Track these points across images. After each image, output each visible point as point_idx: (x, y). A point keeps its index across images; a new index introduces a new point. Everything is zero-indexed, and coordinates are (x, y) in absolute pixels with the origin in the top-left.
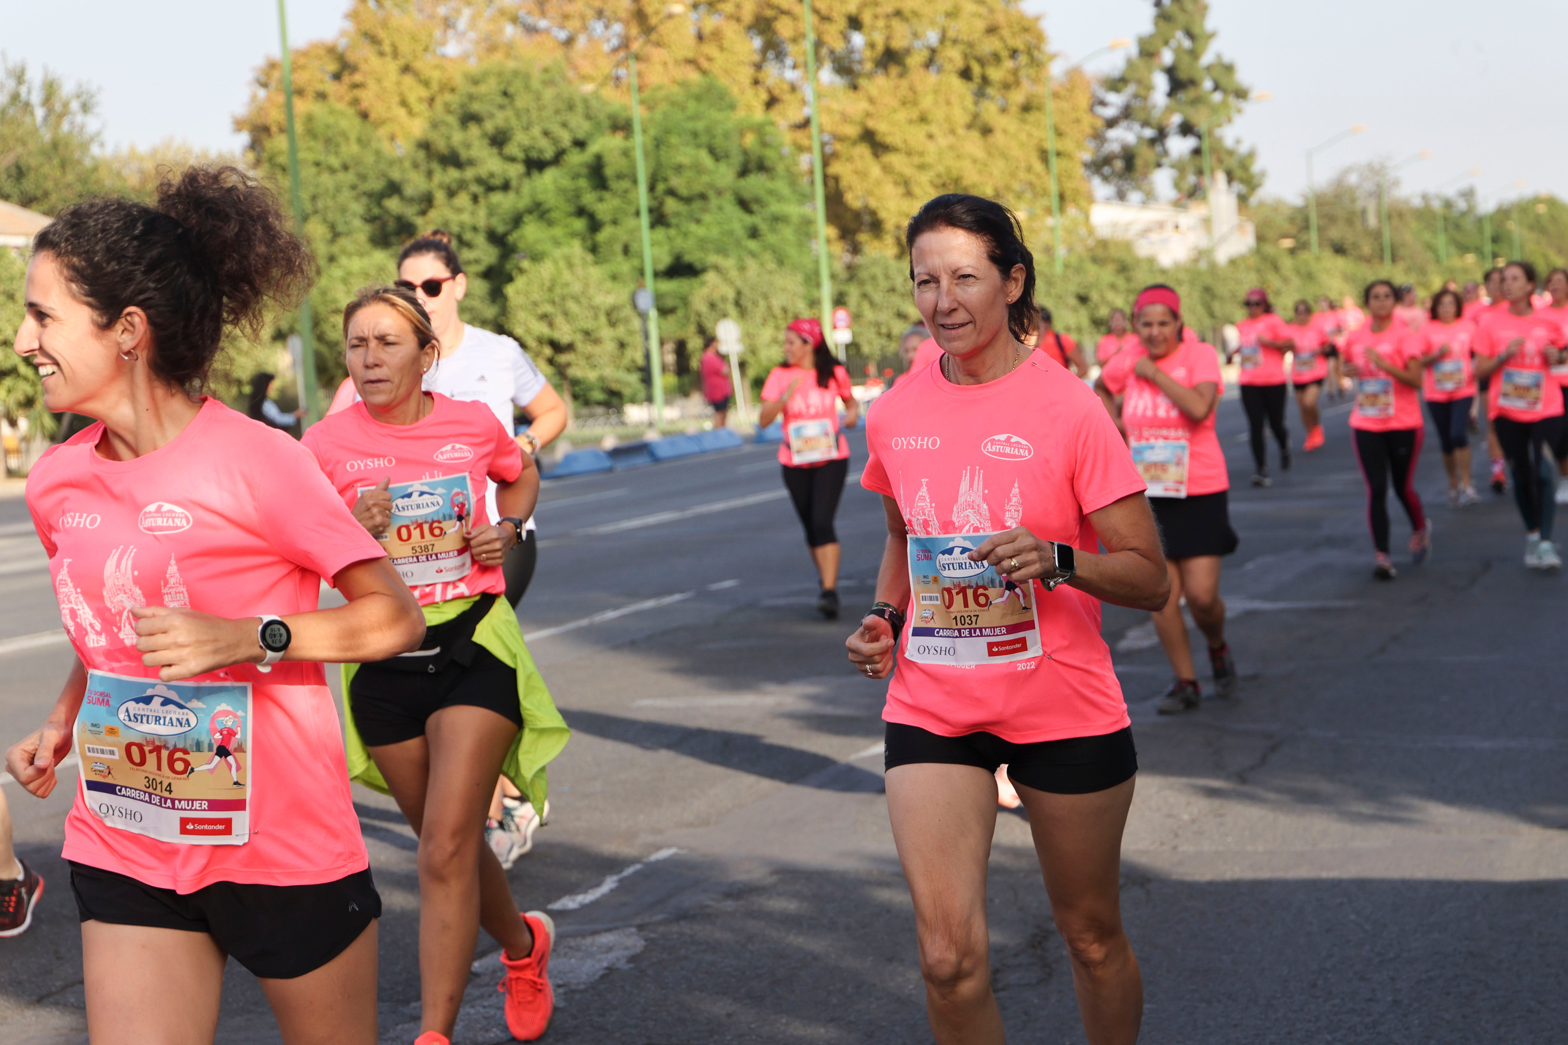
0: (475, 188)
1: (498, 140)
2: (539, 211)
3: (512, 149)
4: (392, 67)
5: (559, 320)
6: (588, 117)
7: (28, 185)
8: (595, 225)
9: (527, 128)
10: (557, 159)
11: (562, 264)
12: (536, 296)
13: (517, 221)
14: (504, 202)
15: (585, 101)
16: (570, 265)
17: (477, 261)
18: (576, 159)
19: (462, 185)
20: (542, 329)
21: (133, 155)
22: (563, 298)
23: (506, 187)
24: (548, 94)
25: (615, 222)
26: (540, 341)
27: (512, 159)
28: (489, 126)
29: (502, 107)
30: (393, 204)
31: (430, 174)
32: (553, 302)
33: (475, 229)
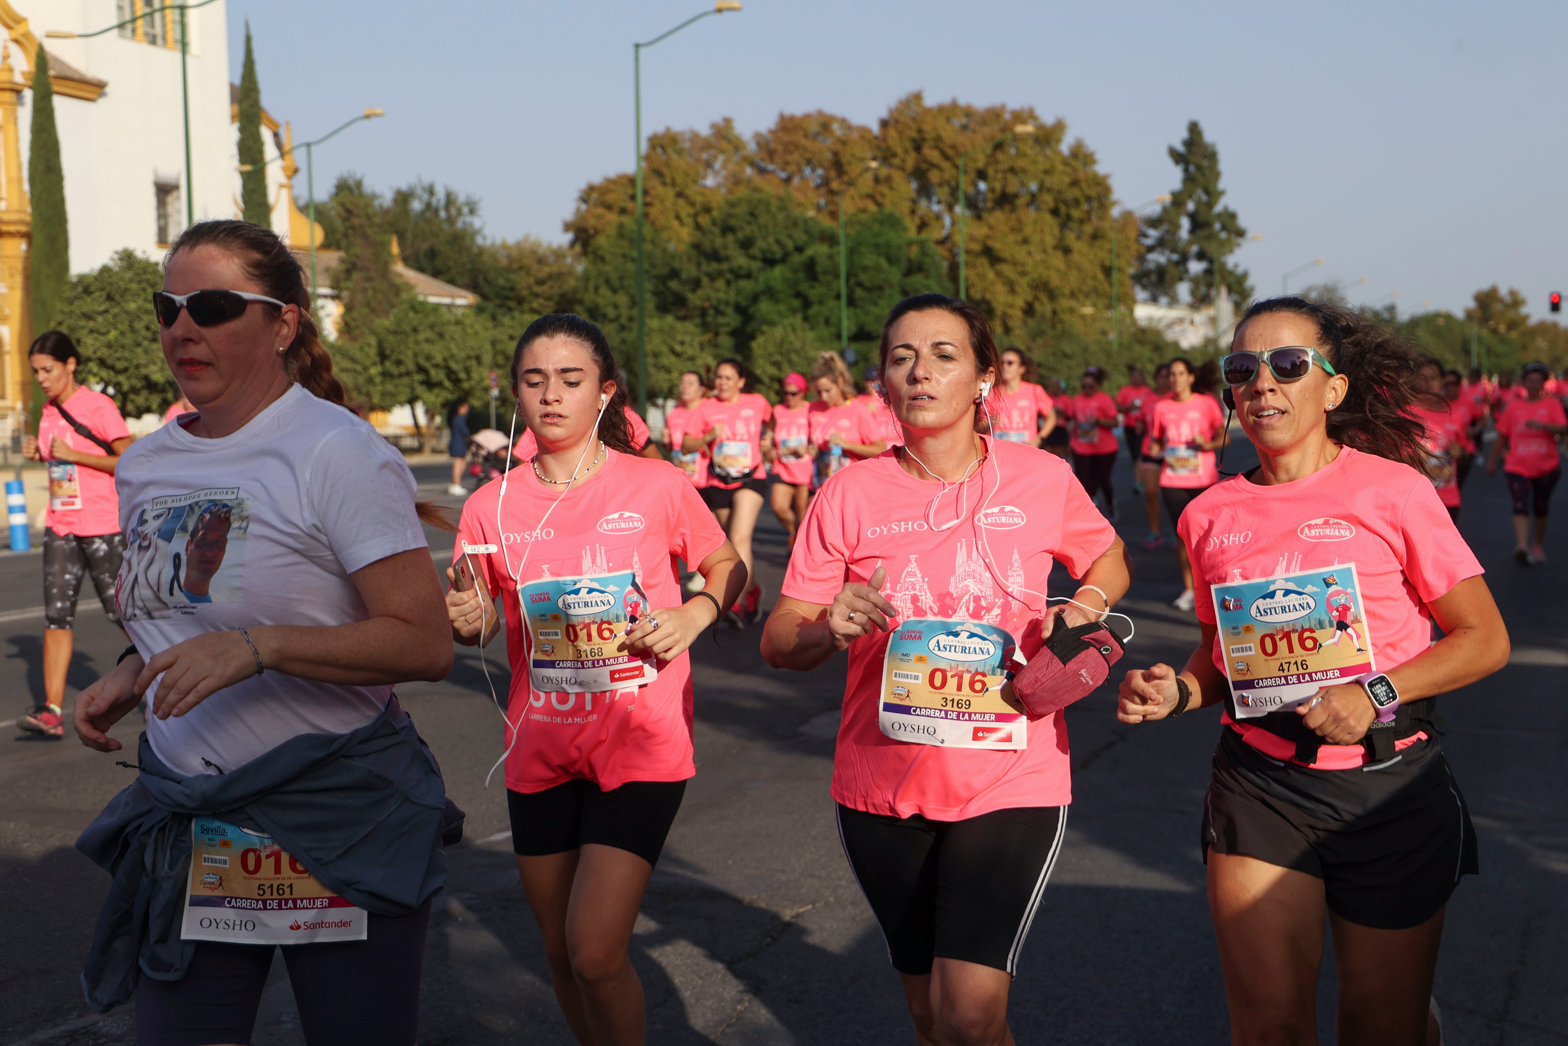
0: (729, 276)
1: (746, 245)
2: (770, 293)
3: (755, 251)
4: (670, 193)
5: (785, 366)
6: (806, 232)
7: (438, 263)
8: (807, 304)
9: (765, 238)
10: (783, 260)
11: (789, 329)
12: (771, 349)
13: (755, 298)
14: (746, 285)
15: (806, 221)
16: (794, 330)
17: (727, 325)
18: (797, 259)
19: (720, 274)
20: (772, 371)
21: (504, 246)
22: (789, 352)
23: (749, 276)
24: (780, 216)
25: (821, 303)
26: (772, 379)
27: (754, 258)
28: (740, 235)
29: (750, 223)
30: (674, 285)
31: (699, 265)
32: (782, 354)
33: (727, 303)
